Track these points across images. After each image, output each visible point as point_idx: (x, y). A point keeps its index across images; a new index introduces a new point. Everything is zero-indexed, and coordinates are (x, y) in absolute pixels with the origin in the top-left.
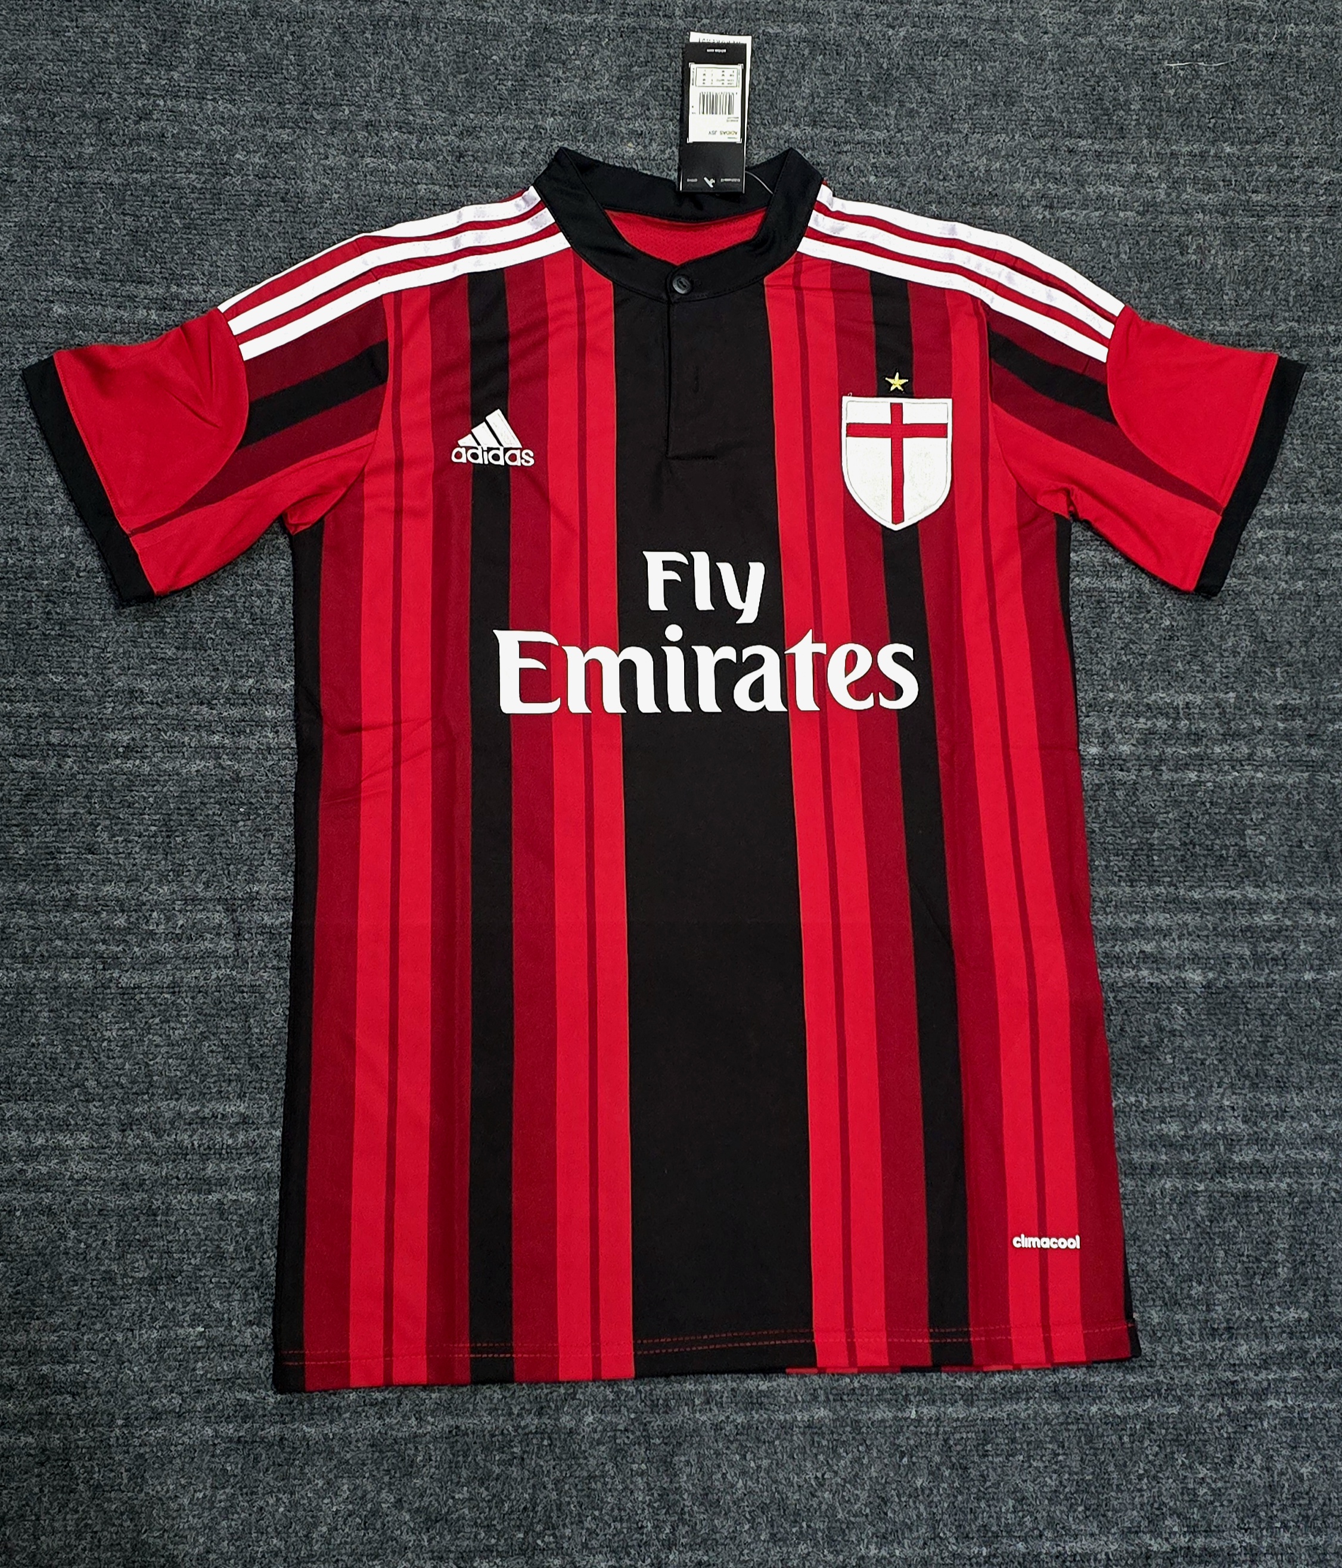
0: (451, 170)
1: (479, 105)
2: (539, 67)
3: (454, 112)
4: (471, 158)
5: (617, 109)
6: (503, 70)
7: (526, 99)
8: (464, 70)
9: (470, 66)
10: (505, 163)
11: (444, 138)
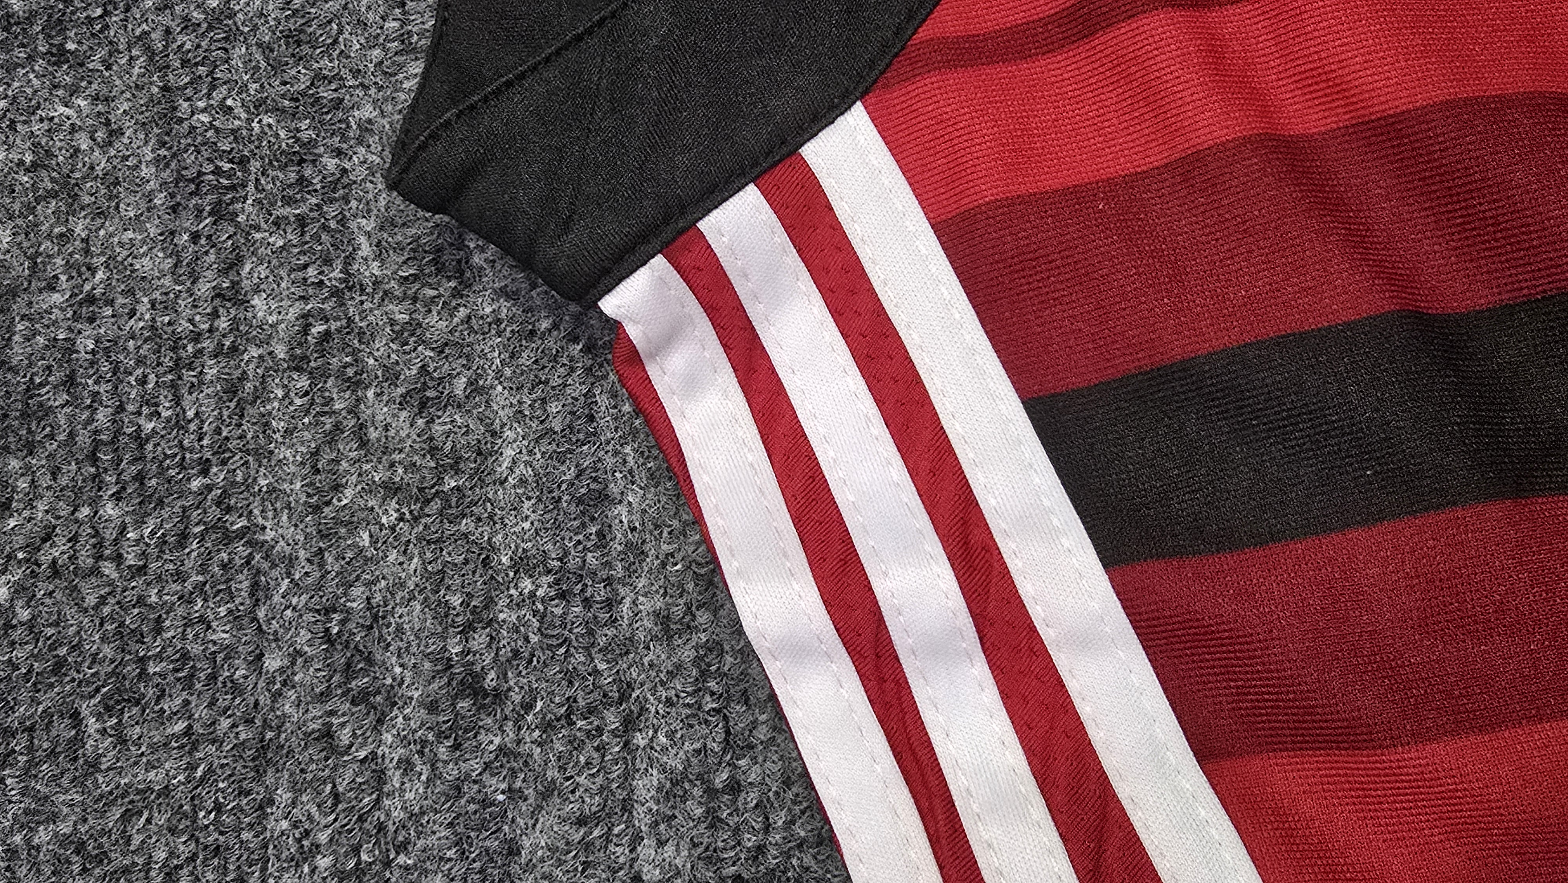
0: (547, 727)
1: (221, 635)
2: (31, 389)
3: (263, 748)
4: (479, 640)
5: (187, 41)
6: (57, 550)
7: (179, 423)
8: (63, 730)
9: (47, 700)
10: (480, 477)
11: (395, 778)
